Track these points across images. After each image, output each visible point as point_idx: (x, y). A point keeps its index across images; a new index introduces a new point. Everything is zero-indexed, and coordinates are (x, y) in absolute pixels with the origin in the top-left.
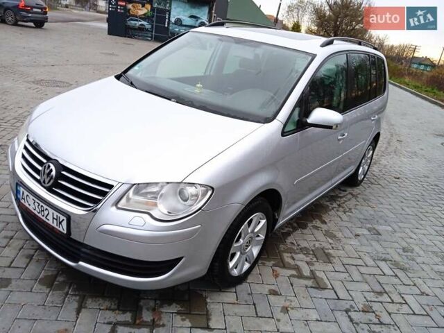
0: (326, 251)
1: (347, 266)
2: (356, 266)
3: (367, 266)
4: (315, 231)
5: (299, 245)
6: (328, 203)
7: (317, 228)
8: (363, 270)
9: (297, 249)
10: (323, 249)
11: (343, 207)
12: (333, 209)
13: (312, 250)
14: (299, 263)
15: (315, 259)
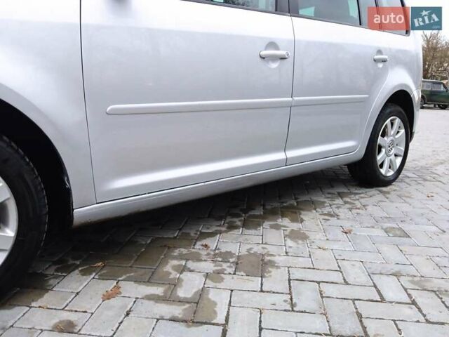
0: (267, 258)
2: (318, 283)
3: (345, 283)
4: (270, 232)
5: (216, 249)
6: (326, 200)
7: (277, 227)
8: (331, 290)
9: (208, 254)
10: (264, 255)
11: (352, 204)
12: (330, 205)
13: (239, 257)
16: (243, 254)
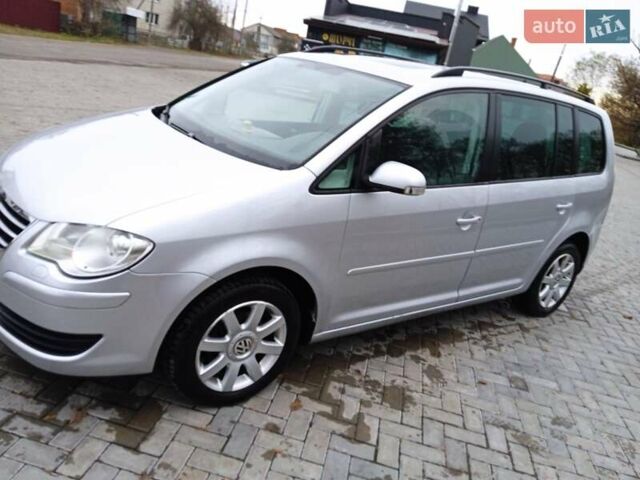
0: (408, 393)
1: (427, 421)
3: (464, 428)
4: (411, 363)
5: (366, 376)
6: (466, 331)
9: (360, 380)
10: (404, 389)
11: (489, 341)
12: (468, 339)
13: (384, 387)
14: (348, 400)
15: (378, 400)
16: (388, 385)
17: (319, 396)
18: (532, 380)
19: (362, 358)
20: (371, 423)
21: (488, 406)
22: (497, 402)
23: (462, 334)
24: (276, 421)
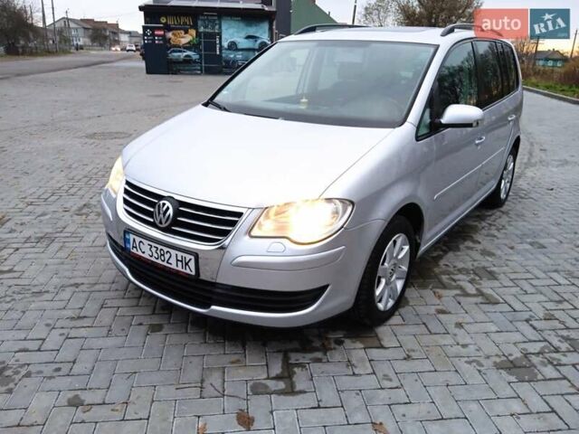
0: (488, 269)
1: (516, 281)
2: (525, 279)
3: (539, 279)
4: (470, 252)
5: (455, 267)
7: (471, 249)
8: (534, 282)
9: (455, 270)
10: (484, 268)
11: (495, 225)
12: (483, 228)
13: (472, 270)
14: (461, 283)
15: (477, 278)
16: (472, 268)
17: (445, 287)
18: (542, 241)
19: (440, 257)
20: (489, 292)
21: (536, 263)
22: (539, 259)
23: (476, 226)
24: (439, 307)
